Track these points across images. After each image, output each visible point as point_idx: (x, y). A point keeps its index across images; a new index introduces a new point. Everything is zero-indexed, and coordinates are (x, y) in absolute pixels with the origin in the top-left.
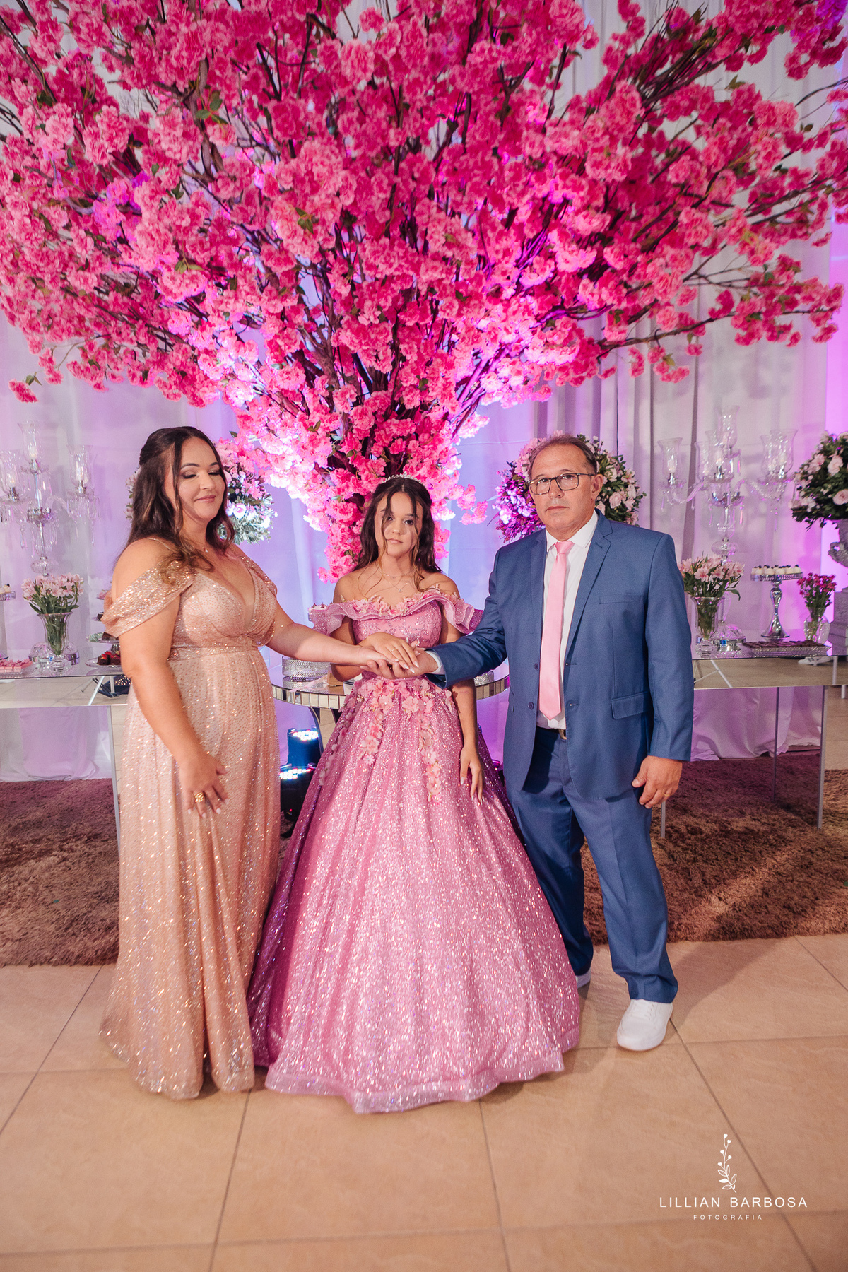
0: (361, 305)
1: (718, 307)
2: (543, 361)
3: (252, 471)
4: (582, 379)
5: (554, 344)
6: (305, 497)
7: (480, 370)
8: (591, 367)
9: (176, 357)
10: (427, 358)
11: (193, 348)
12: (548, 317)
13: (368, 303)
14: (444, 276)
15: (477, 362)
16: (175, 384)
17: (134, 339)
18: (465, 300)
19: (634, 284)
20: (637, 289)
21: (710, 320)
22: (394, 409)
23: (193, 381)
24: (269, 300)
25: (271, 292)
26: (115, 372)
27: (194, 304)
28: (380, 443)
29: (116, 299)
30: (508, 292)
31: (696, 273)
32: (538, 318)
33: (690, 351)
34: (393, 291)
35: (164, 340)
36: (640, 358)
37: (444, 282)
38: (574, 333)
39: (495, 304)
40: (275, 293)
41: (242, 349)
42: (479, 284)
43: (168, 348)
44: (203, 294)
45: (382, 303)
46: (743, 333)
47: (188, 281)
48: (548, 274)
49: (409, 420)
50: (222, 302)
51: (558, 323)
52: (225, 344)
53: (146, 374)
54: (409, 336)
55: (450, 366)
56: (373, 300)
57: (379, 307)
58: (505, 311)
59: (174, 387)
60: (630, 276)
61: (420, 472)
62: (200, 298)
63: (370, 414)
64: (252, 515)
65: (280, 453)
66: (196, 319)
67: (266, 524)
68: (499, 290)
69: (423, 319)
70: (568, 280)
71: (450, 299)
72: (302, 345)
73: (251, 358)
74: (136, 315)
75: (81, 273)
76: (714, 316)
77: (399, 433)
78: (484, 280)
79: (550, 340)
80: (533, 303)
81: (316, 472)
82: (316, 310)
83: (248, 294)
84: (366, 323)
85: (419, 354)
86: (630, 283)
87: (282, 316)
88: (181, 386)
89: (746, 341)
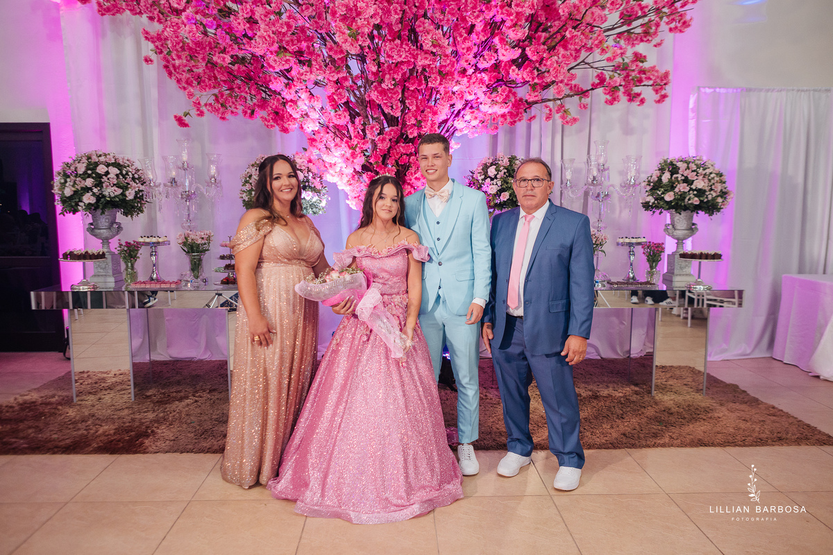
0: (383, 76)
1: (597, 81)
2: (490, 111)
3: (316, 172)
4: (515, 122)
5: (497, 102)
6: (347, 189)
7: (454, 116)
8: (520, 115)
9: (274, 103)
10: (422, 108)
11: (283, 98)
12: (494, 86)
13: (387, 76)
14: (431, 63)
15: (452, 110)
16: (272, 119)
17: (248, 92)
18: (444, 75)
19: (543, 69)
20: (544, 72)
21: (592, 89)
22: (402, 138)
23: (282, 118)
24: (330, 73)
25: (331, 68)
26: (235, 110)
27: (285, 73)
28: (393, 158)
29: (239, 68)
30: (471, 71)
31: (583, 61)
32: (488, 86)
33: (581, 107)
34: (402, 69)
35: (265, 92)
36: (550, 110)
37: (431, 66)
38: (511, 95)
39: (463, 77)
40: (333, 69)
41: (313, 100)
42: (453, 66)
43: (267, 97)
44: (291, 68)
45: (395, 76)
46: (609, 98)
47: (284, 63)
48: (493, 62)
49: (411, 144)
50: (302, 74)
51: (500, 89)
52: (303, 97)
53: (253, 112)
54: (411, 96)
55: (435, 113)
56: (390, 74)
57: (394, 79)
58: (468, 82)
59: (271, 121)
60: (540, 65)
61: (416, 175)
62: (289, 70)
63: (387, 140)
64: (315, 199)
65: (333, 162)
66: (286, 81)
67: (323, 204)
68: (465, 70)
69: (419, 85)
70: (505, 65)
71: (435, 75)
72: (348, 98)
73: (318, 105)
74: (248, 78)
75: (221, 55)
76: (594, 87)
77: (404, 152)
78: (455, 64)
79: (495, 99)
80: (486, 77)
81: (354, 174)
82: (357, 77)
83: (318, 70)
84: (386, 88)
85: (417, 106)
86: (540, 68)
87: (336, 82)
88: (275, 120)
89: (611, 103)
